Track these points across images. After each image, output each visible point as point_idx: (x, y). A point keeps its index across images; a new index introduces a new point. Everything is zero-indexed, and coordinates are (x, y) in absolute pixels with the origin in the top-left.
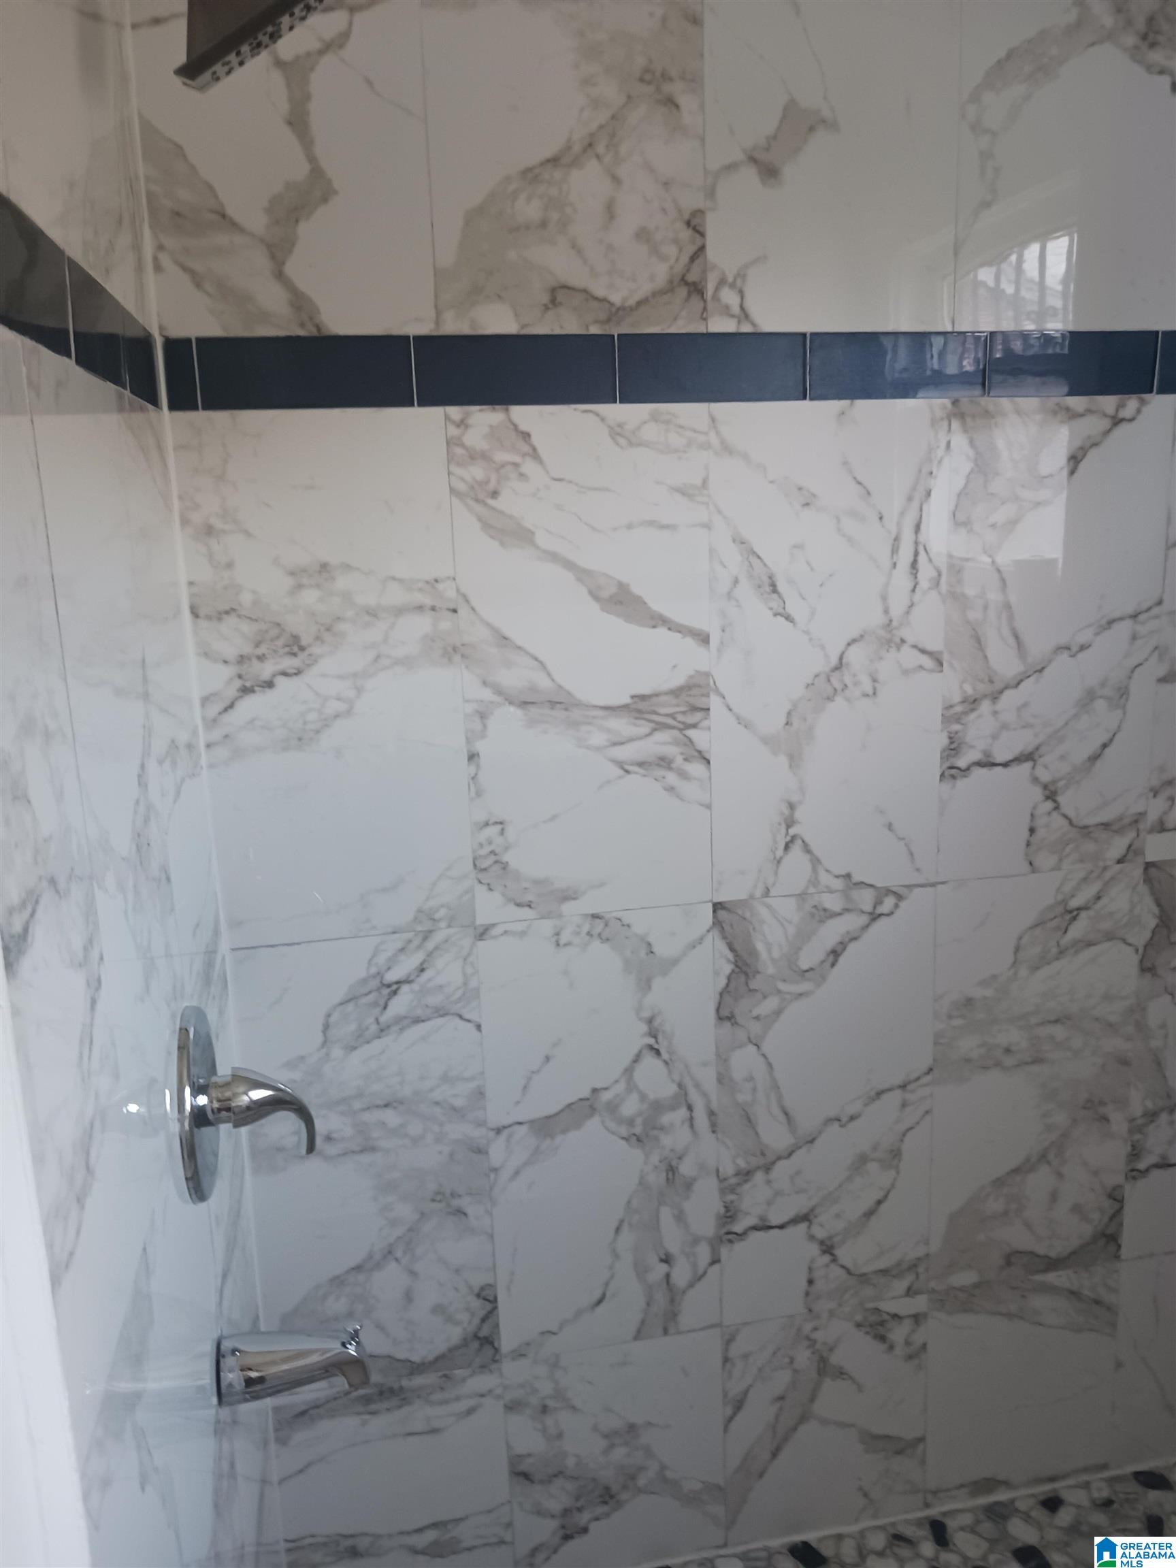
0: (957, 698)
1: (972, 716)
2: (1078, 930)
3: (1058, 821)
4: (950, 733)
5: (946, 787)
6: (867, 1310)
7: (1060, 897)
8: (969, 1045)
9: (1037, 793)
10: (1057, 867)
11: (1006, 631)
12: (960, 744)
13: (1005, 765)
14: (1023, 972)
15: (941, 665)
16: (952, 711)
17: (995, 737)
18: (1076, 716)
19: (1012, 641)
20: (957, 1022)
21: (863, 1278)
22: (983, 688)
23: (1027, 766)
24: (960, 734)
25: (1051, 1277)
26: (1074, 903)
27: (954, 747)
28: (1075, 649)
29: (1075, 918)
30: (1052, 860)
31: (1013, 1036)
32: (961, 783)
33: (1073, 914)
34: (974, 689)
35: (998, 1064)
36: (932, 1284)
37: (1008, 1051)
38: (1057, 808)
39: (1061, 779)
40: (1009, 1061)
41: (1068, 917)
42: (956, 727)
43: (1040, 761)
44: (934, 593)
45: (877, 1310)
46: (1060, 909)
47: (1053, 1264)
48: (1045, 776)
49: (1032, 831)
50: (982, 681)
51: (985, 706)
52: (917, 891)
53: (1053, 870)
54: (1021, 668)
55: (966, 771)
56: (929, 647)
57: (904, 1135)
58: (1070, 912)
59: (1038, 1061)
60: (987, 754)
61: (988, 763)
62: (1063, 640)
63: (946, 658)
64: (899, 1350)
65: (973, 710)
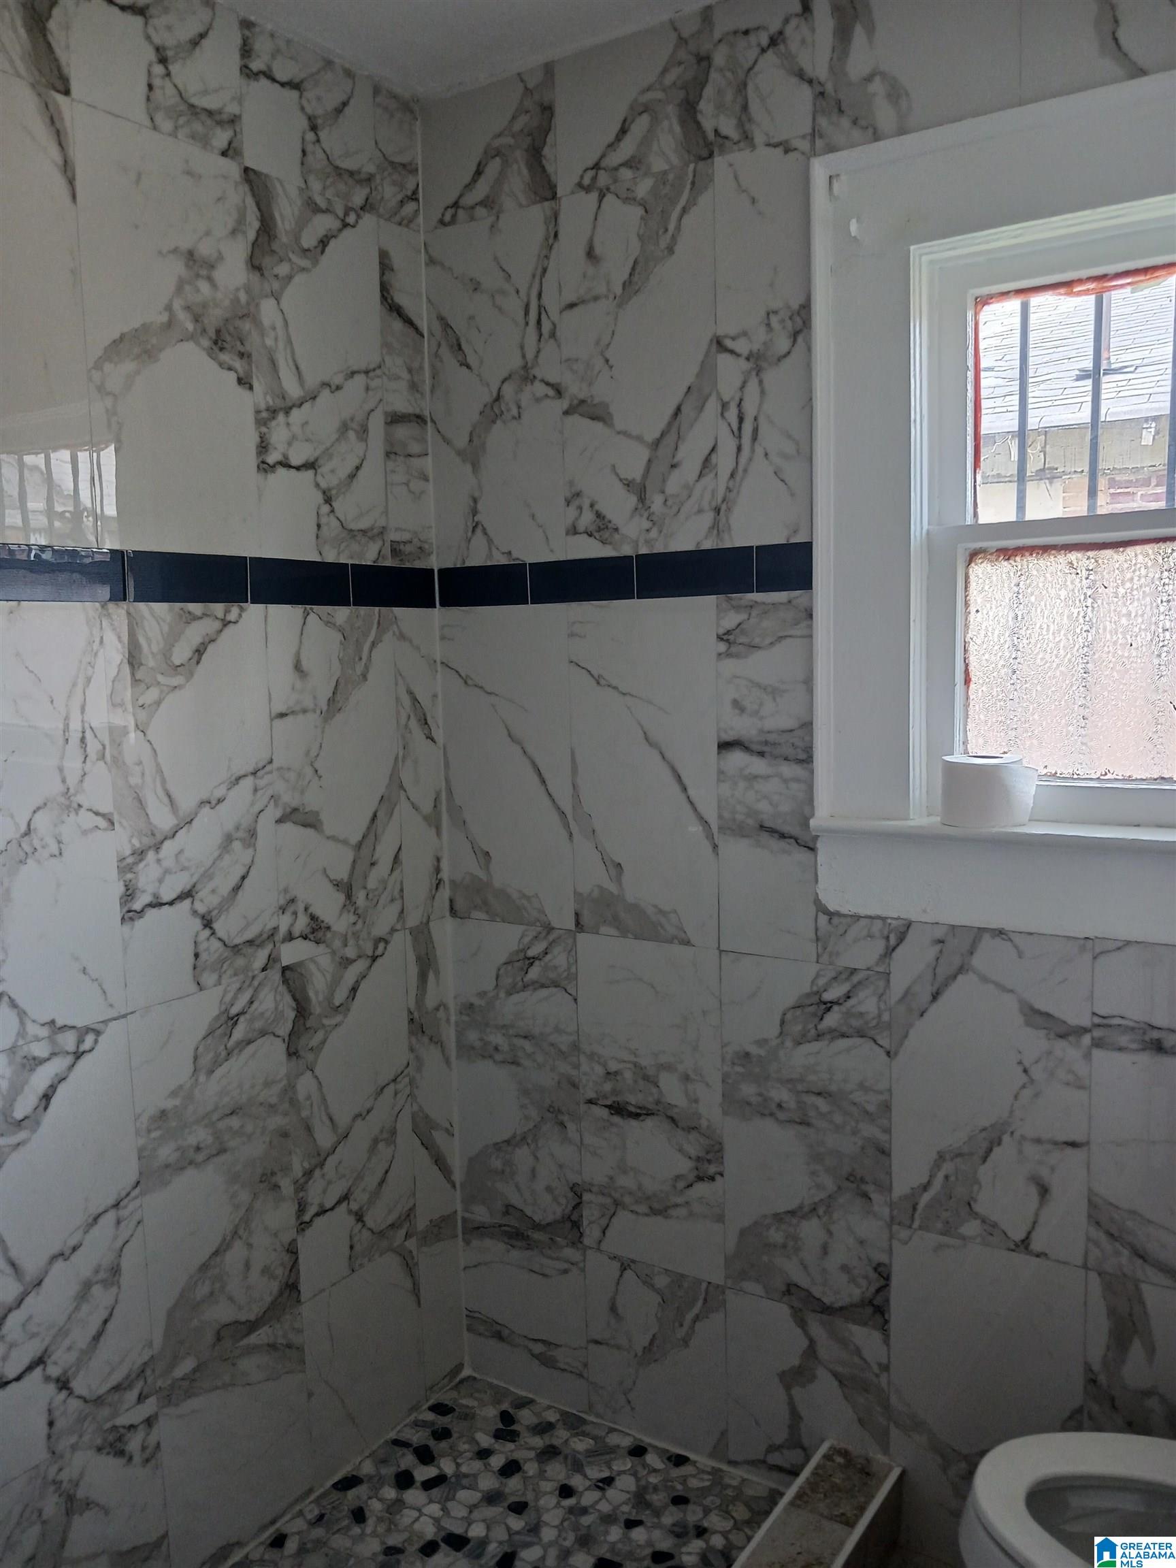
0: (128, 852)
1: (141, 865)
2: (239, 1033)
3: (215, 944)
4: (125, 881)
5: (126, 928)
6: (106, 1431)
7: (223, 1008)
8: (166, 1153)
9: (197, 924)
10: (219, 983)
11: (161, 792)
12: (134, 890)
13: (171, 903)
14: (202, 1078)
15: (113, 824)
16: (125, 863)
17: (161, 881)
18: (220, 857)
19: (166, 800)
20: (155, 1134)
21: (99, 1401)
22: (147, 841)
23: (187, 902)
24: (133, 882)
25: (253, 1339)
26: (234, 1011)
27: (129, 894)
28: (214, 802)
29: (236, 1023)
30: (215, 977)
31: (200, 1135)
32: (139, 924)
33: (234, 1020)
34: (141, 843)
35: (191, 1163)
36: (159, 1383)
37: (198, 1149)
38: (213, 933)
39: (214, 909)
40: (200, 1157)
41: (230, 1023)
42: (129, 876)
43: (198, 897)
44: (101, 763)
45: (115, 1428)
46: (224, 1018)
47: (252, 1326)
48: (201, 908)
49: (197, 955)
50: (146, 835)
51: (151, 855)
52: (113, 1024)
53: (215, 986)
54: (175, 822)
55: (141, 913)
56: (103, 810)
57: (121, 1251)
58: (232, 1019)
59: (222, 1151)
60: (156, 896)
61: (157, 904)
62: (205, 796)
63: (116, 818)
64: (137, 1459)
65: (141, 860)
